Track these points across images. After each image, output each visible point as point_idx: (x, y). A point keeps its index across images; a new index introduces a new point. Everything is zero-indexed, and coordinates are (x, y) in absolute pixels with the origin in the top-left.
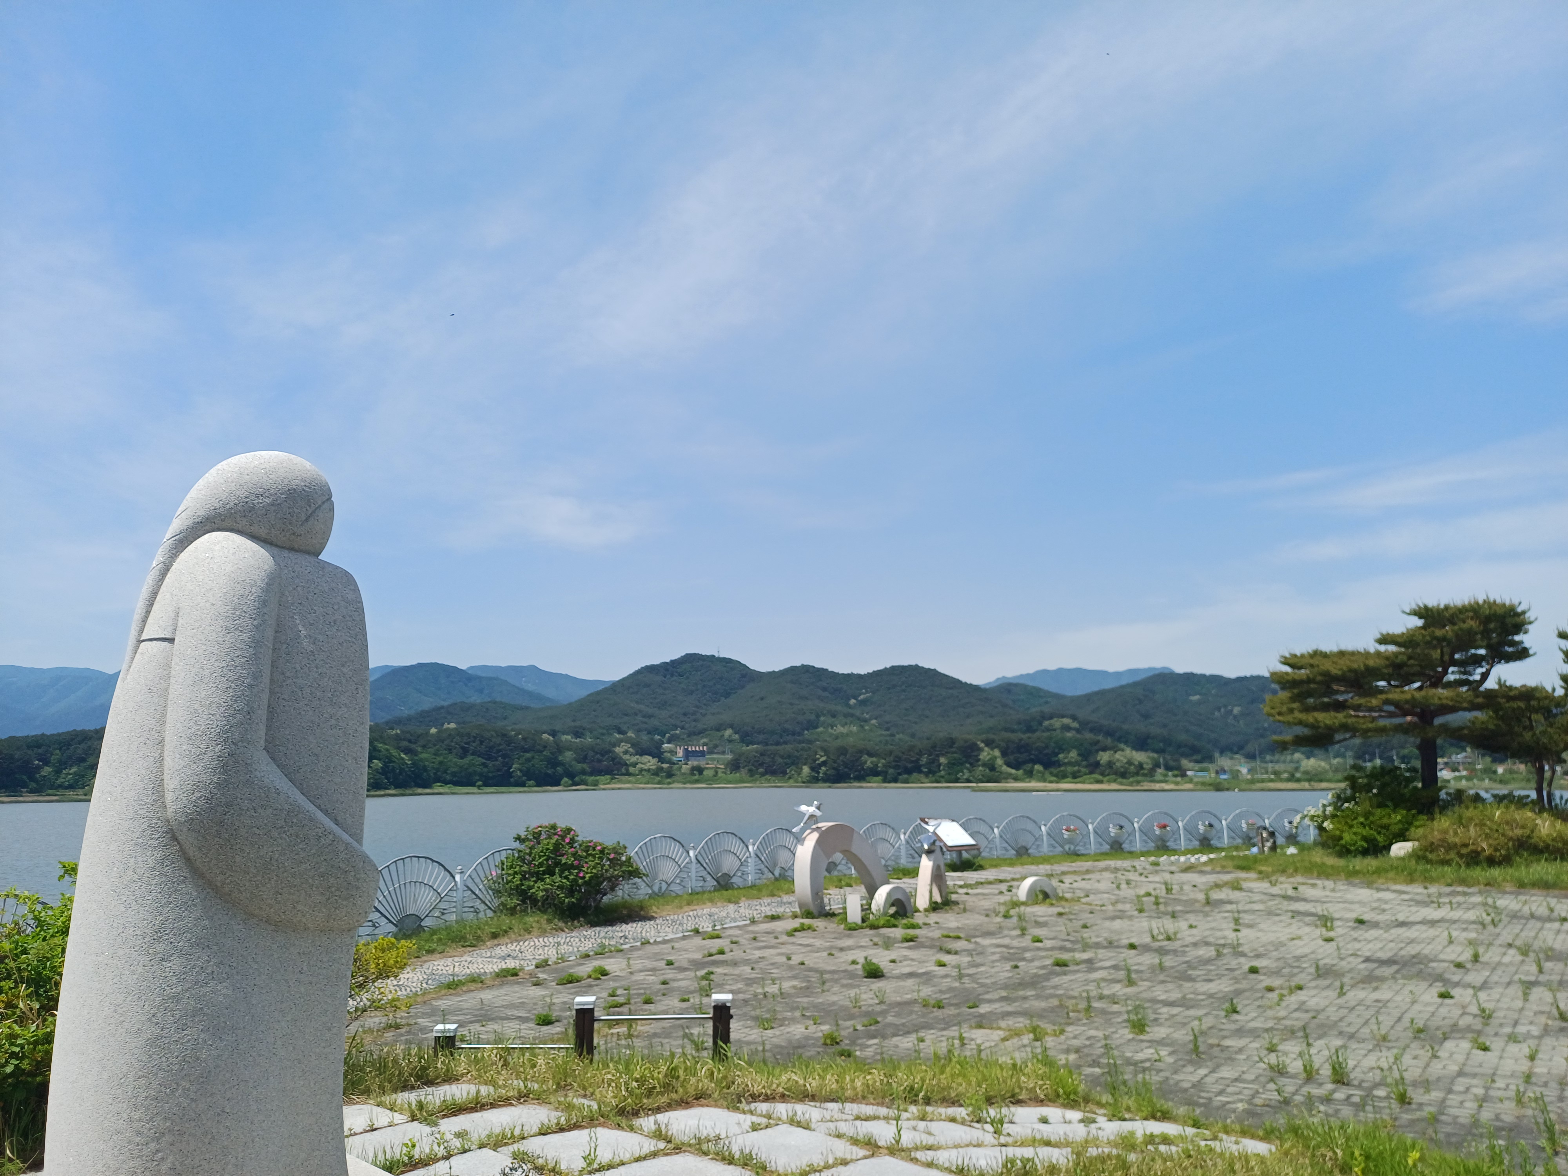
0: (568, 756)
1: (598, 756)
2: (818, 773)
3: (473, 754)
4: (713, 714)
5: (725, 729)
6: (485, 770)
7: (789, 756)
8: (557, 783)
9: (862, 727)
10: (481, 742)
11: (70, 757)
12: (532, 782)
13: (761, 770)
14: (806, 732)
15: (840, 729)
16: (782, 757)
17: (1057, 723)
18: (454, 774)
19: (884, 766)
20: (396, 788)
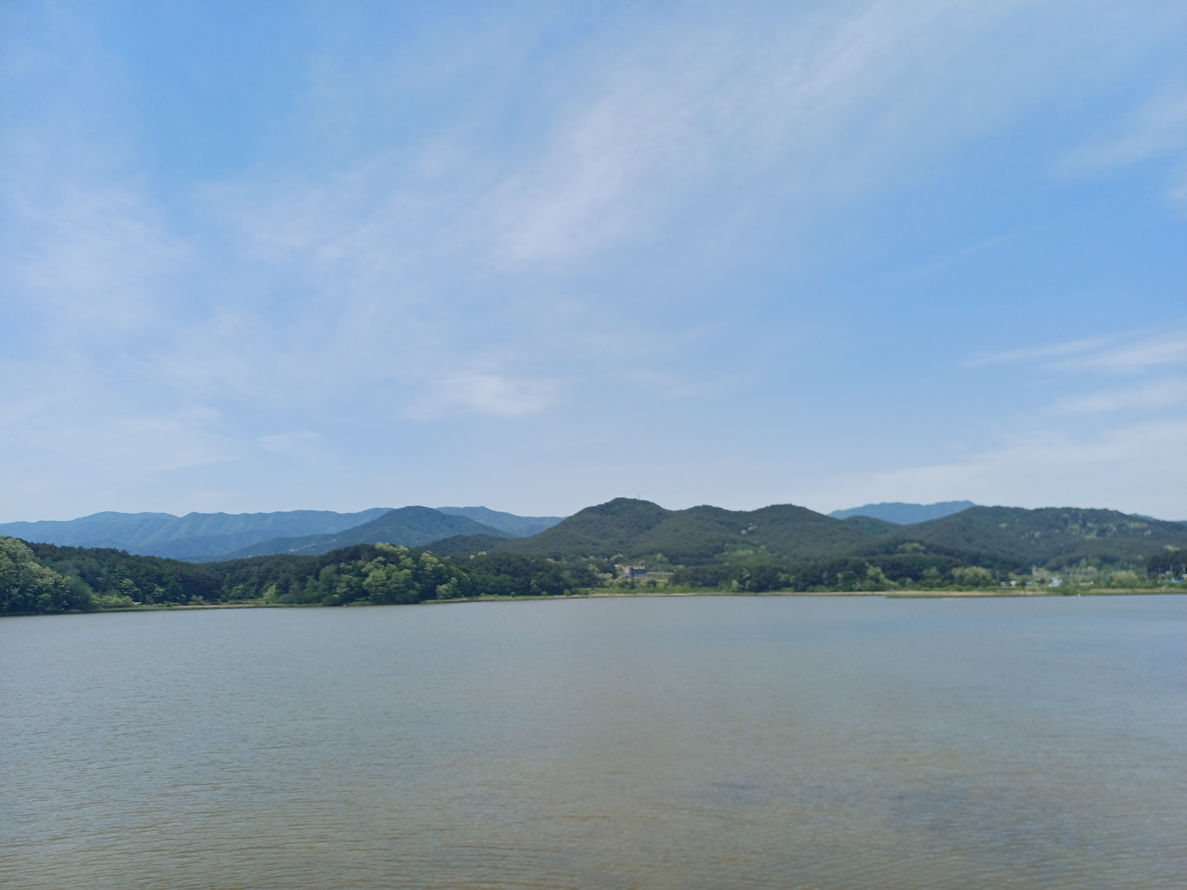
0: (566, 574)
1: (580, 574)
2: (745, 585)
3: (504, 573)
4: (642, 542)
5: (656, 553)
6: (513, 584)
7: (716, 573)
8: (561, 593)
9: (756, 551)
10: (509, 565)
11: (237, 578)
12: (545, 593)
13: (699, 583)
14: (716, 555)
15: (741, 553)
16: (710, 574)
17: (909, 547)
18: (493, 587)
19: (794, 580)
20: (466, 596)
